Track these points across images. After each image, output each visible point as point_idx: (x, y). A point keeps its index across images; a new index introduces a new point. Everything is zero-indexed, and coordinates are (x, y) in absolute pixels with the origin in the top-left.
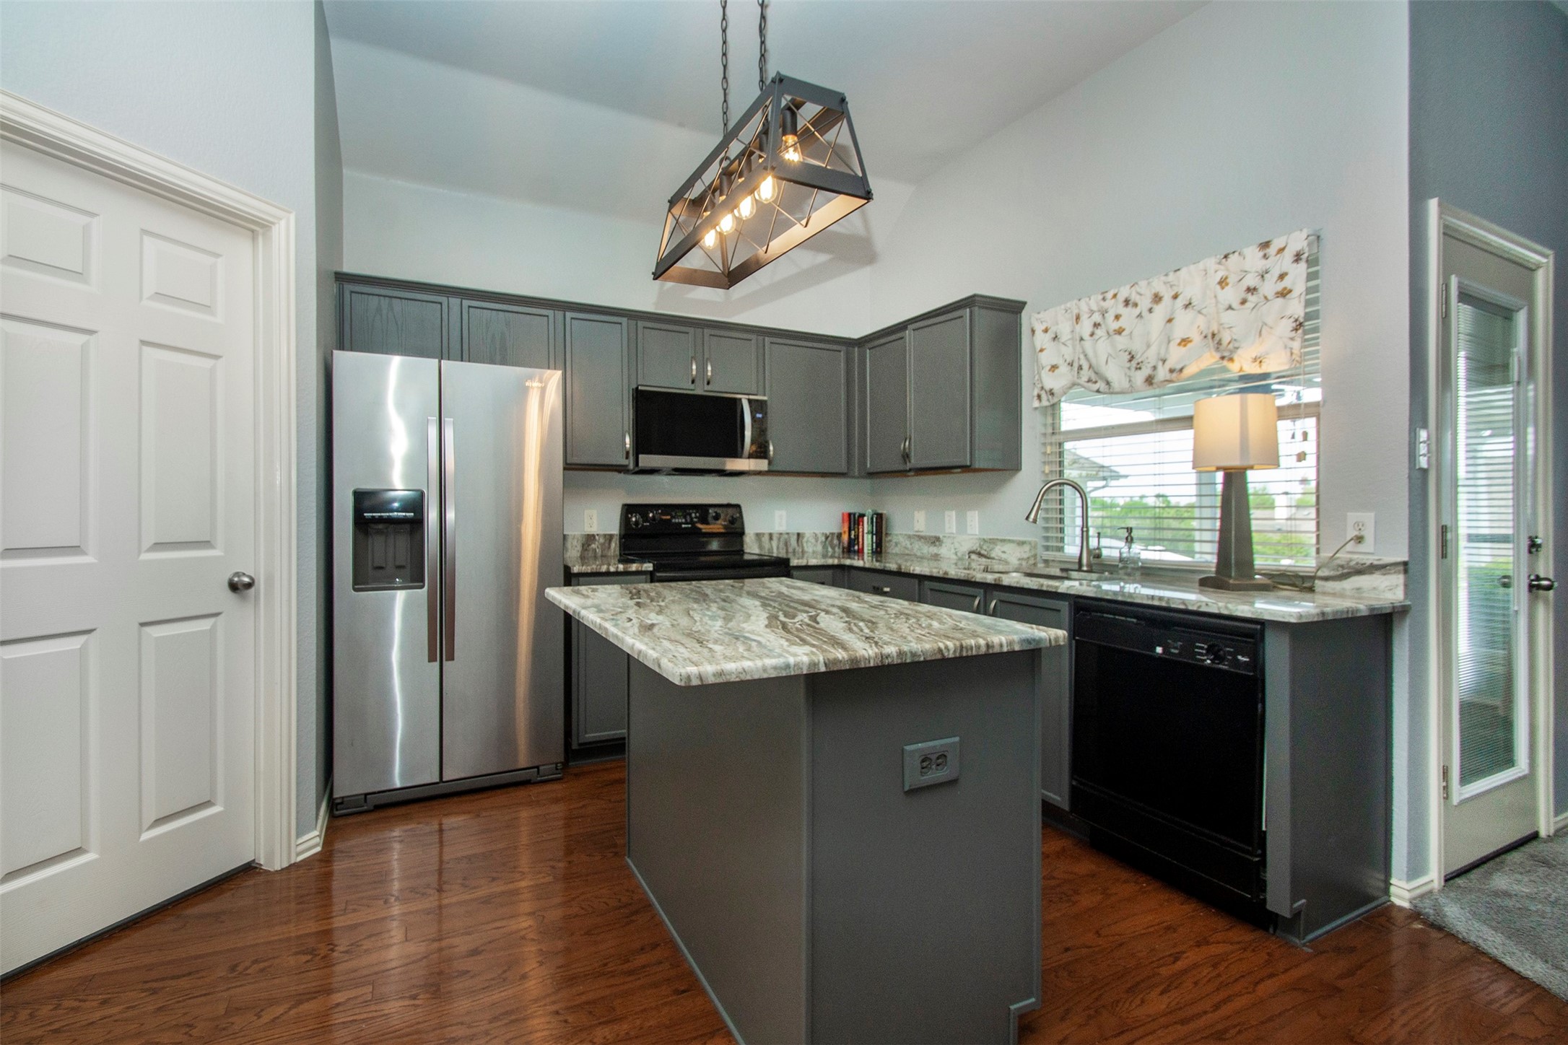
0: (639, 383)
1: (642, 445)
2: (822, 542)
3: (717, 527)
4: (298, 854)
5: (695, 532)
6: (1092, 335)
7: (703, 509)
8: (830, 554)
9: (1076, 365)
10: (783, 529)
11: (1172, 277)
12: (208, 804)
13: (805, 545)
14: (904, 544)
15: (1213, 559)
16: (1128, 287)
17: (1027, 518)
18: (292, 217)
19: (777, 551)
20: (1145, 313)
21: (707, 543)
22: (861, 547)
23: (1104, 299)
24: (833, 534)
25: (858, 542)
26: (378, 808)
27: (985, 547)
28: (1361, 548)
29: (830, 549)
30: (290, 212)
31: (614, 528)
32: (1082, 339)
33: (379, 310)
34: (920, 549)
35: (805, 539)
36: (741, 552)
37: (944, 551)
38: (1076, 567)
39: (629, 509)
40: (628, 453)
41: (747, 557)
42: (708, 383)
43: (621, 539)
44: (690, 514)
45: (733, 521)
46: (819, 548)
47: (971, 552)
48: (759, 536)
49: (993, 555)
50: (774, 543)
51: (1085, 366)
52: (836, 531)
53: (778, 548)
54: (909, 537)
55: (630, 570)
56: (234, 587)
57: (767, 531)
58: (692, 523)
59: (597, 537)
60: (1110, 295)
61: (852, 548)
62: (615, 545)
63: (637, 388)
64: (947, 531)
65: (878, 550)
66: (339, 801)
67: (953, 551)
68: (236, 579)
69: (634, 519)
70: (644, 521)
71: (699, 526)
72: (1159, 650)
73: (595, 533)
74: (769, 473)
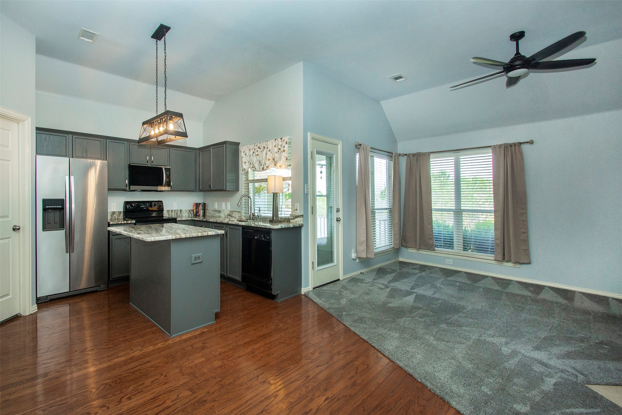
0: (130, 162)
1: (131, 183)
2: (188, 213)
3: (155, 208)
4: (32, 311)
5: (148, 210)
6: (253, 155)
7: (151, 202)
8: (190, 216)
9: (250, 163)
10: (176, 209)
11: (266, 143)
12: (8, 295)
13: (182, 213)
14: (211, 213)
15: (271, 215)
16: (259, 143)
17: (238, 205)
18: (30, 118)
19: (174, 216)
20: (262, 151)
21: (152, 214)
22: (199, 214)
23: (255, 146)
24: (191, 210)
25: (199, 212)
26: (51, 300)
27: (231, 213)
28: (296, 212)
29: (190, 215)
30: (29, 117)
31: (121, 209)
32: (251, 156)
33: (45, 139)
34: (215, 214)
35: (183, 212)
36: (163, 216)
37: (222, 215)
38: (249, 218)
39: (126, 203)
40: (127, 185)
41: (164, 218)
42: (152, 162)
43: (124, 213)
44: (146, 204)
45: (160, 206)
46: (187, 215)
47: (228, 215)
48: (168, 211)
49: (233, 216)
50: (173, 213)
51: (252, 163)
52: (192, 209)
53: (174, 215)
54: (213, 211)
55: (128, 223)
56: (14, 230)
57: (171, 209)
58: (147, 207)
59: (116, 213)
60: (256, 145)
61: (196, 215)
62: (122, 215)
63: (130, 164)
64: (222, 208)
65: (204, 215)
66: (38, 298)
67: (224, 215)
68: (14, 228)
69: (128, 207)
70: (131, 207)
71: (149, 208)
72: (256, 237)
73: (115, 211)
74: (171, 191)
